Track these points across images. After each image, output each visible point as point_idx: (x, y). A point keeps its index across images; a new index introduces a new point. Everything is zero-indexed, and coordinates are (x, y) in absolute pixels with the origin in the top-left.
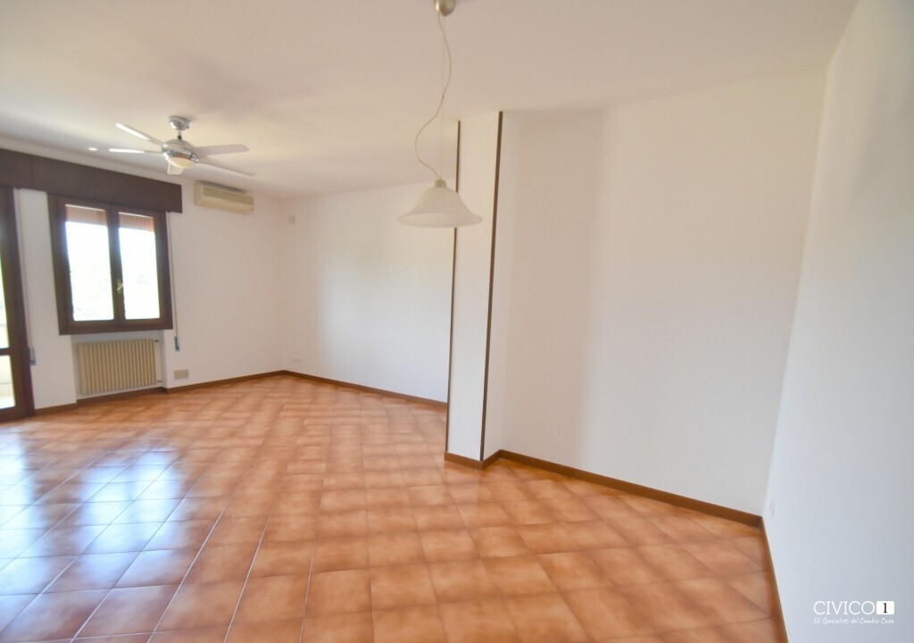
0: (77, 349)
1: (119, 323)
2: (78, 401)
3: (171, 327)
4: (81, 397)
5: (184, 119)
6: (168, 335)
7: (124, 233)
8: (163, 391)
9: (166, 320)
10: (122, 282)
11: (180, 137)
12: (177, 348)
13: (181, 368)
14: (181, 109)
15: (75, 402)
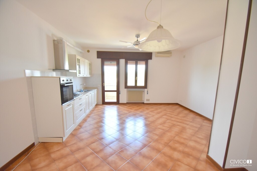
0: (128, 91)
1: (136, 87)
2: (127, 103)
3: (146, 88)
4: (128, 102)
5: (138, 35)
6: (146, 90)
7: (139, 66)
8: (143, 103)
9: (145, 87)
10: (137, 77)
11: (137, 40)
12: (147, 94)
13: (148, 98)
14: (137, 33)
15: (126, 103)
